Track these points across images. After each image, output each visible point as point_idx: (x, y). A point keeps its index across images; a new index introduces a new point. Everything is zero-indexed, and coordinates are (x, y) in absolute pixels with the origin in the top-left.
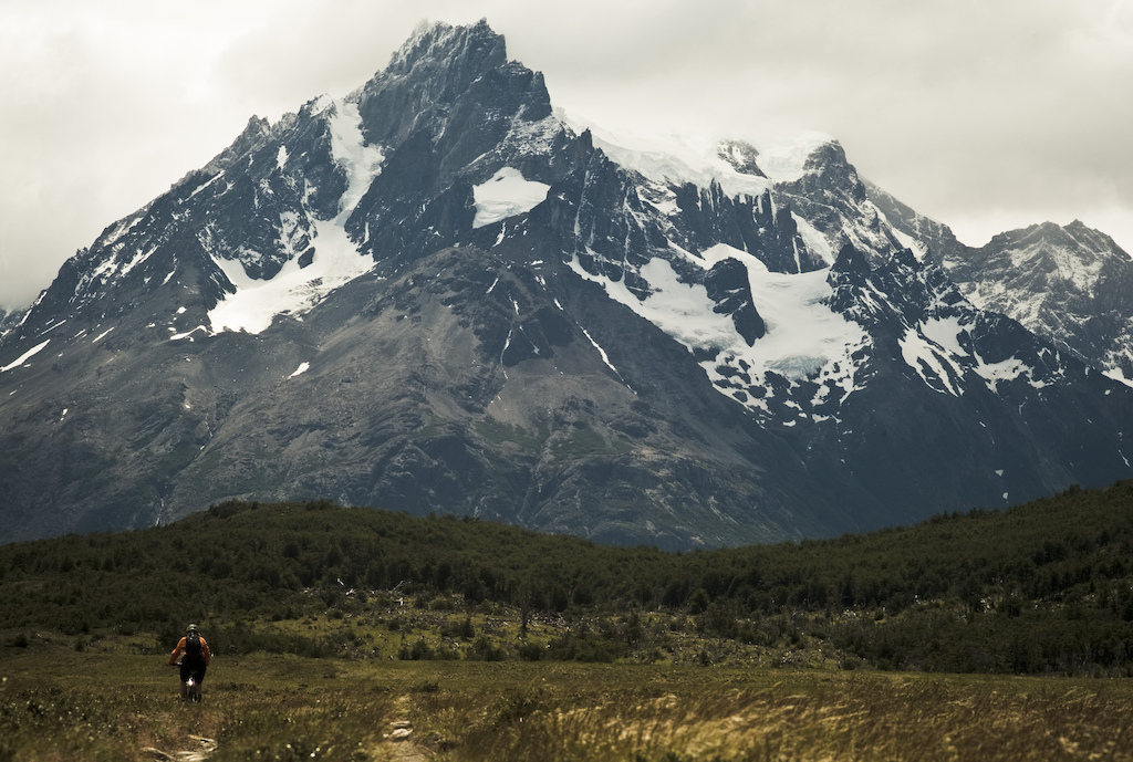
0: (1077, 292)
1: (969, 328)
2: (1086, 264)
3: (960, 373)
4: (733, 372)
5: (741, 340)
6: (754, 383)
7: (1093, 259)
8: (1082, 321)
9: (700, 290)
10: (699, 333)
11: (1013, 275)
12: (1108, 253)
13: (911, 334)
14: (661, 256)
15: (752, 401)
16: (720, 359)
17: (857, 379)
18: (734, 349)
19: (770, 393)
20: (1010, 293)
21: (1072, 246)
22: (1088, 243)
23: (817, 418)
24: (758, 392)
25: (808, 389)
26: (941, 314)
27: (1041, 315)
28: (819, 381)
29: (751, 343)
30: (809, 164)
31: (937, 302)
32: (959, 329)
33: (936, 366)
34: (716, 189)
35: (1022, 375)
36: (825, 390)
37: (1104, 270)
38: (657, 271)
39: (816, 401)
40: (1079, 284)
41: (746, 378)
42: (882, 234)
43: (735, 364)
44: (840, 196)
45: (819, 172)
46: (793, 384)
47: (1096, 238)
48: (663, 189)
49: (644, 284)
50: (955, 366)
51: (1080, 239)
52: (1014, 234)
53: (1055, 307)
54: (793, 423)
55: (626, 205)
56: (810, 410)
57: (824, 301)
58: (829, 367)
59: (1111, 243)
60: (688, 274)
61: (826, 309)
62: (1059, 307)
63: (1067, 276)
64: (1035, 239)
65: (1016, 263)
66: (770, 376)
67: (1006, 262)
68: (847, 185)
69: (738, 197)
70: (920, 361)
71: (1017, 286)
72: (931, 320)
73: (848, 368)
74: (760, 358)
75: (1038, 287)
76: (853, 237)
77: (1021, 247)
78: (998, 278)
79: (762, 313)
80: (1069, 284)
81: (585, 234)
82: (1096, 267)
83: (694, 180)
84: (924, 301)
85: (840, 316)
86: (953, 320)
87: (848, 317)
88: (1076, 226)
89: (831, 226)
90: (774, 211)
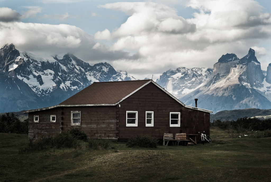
0: (105, 72)
1: (71, 82)
2: (107, 68)
3: (67, 88)
4: (38, 89)
5: (40, 85)
6: (40, 90)
7: (108, 68)
8: (106, 76)
9: (36, 79)
10: (34, 84)
11: (97, 70)
12: (110, 67)
13: (63, 83)
14: (32, 74)
15: (39, 93)
16: (36, 88)
17: (53, 90)
18: (39, 86)
19: (42, 92)
20: (96, 72)
21: (105, 66)
22: (107, 65)
23: (47, 95)
24: (40, 92)
25: (47, 91)
26: (69, 80)
27: (100, 75)
28: (48, 90)
29: (41, 85)
30: (64, 57)
31: (68, 79)
32: (70, 82)
33: (65, 87)
34: (48, 62)
35: (77, 88)
36: (49, 91)
37: (109, 69)
38: (31, 76)
39: (47, 93)
40: (105, 71)
41: (39, 90)
42: (73, 66)
43: (38, 88)
44: (68, 61)
45: (65, 58)
46: (45, 91)
47: (108, 65)
48: (39, 62)
49: (29, 78)
50: (67, 87)
51: (106, 65)
52: (97, 64)
53: (102, 74)
54: (43, 96)
55: (27, 68)
56: (46, 94)
57: (52, 79)
58: (50, 88)
59: (110, 65)
60: (35, 76)
61: (52, 80)
62: (103, 74)
63: (104, 70)
64: (100, 65)
65: (97, 68)
66: (42, 90)
67: (96, 68)
68: (69, 60)
69: (51, 63)
70: (63, 87)
71: (97, 71)
72: (67, 81)
73: (52, 88)
74: (41, 87)
75: (100, 72)
76: (69, 67)
77: (98, 66)
78: (95, 70)
79: (43, 81)
80: (104, 71)
81: (21, 72)
82: (108, 69)
83: (44, 61)
84: (67, 79)
85: (53, 81)
86: (70, 81)
87: (54, 82)
88: (106, 63)
89: (66, 65)
90: (57, 64)
